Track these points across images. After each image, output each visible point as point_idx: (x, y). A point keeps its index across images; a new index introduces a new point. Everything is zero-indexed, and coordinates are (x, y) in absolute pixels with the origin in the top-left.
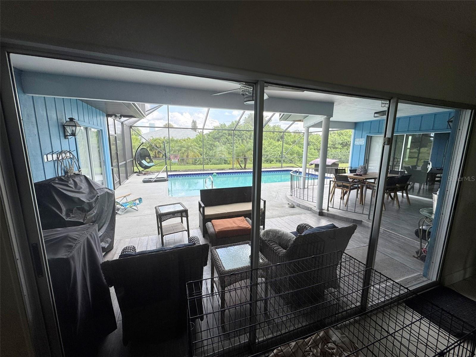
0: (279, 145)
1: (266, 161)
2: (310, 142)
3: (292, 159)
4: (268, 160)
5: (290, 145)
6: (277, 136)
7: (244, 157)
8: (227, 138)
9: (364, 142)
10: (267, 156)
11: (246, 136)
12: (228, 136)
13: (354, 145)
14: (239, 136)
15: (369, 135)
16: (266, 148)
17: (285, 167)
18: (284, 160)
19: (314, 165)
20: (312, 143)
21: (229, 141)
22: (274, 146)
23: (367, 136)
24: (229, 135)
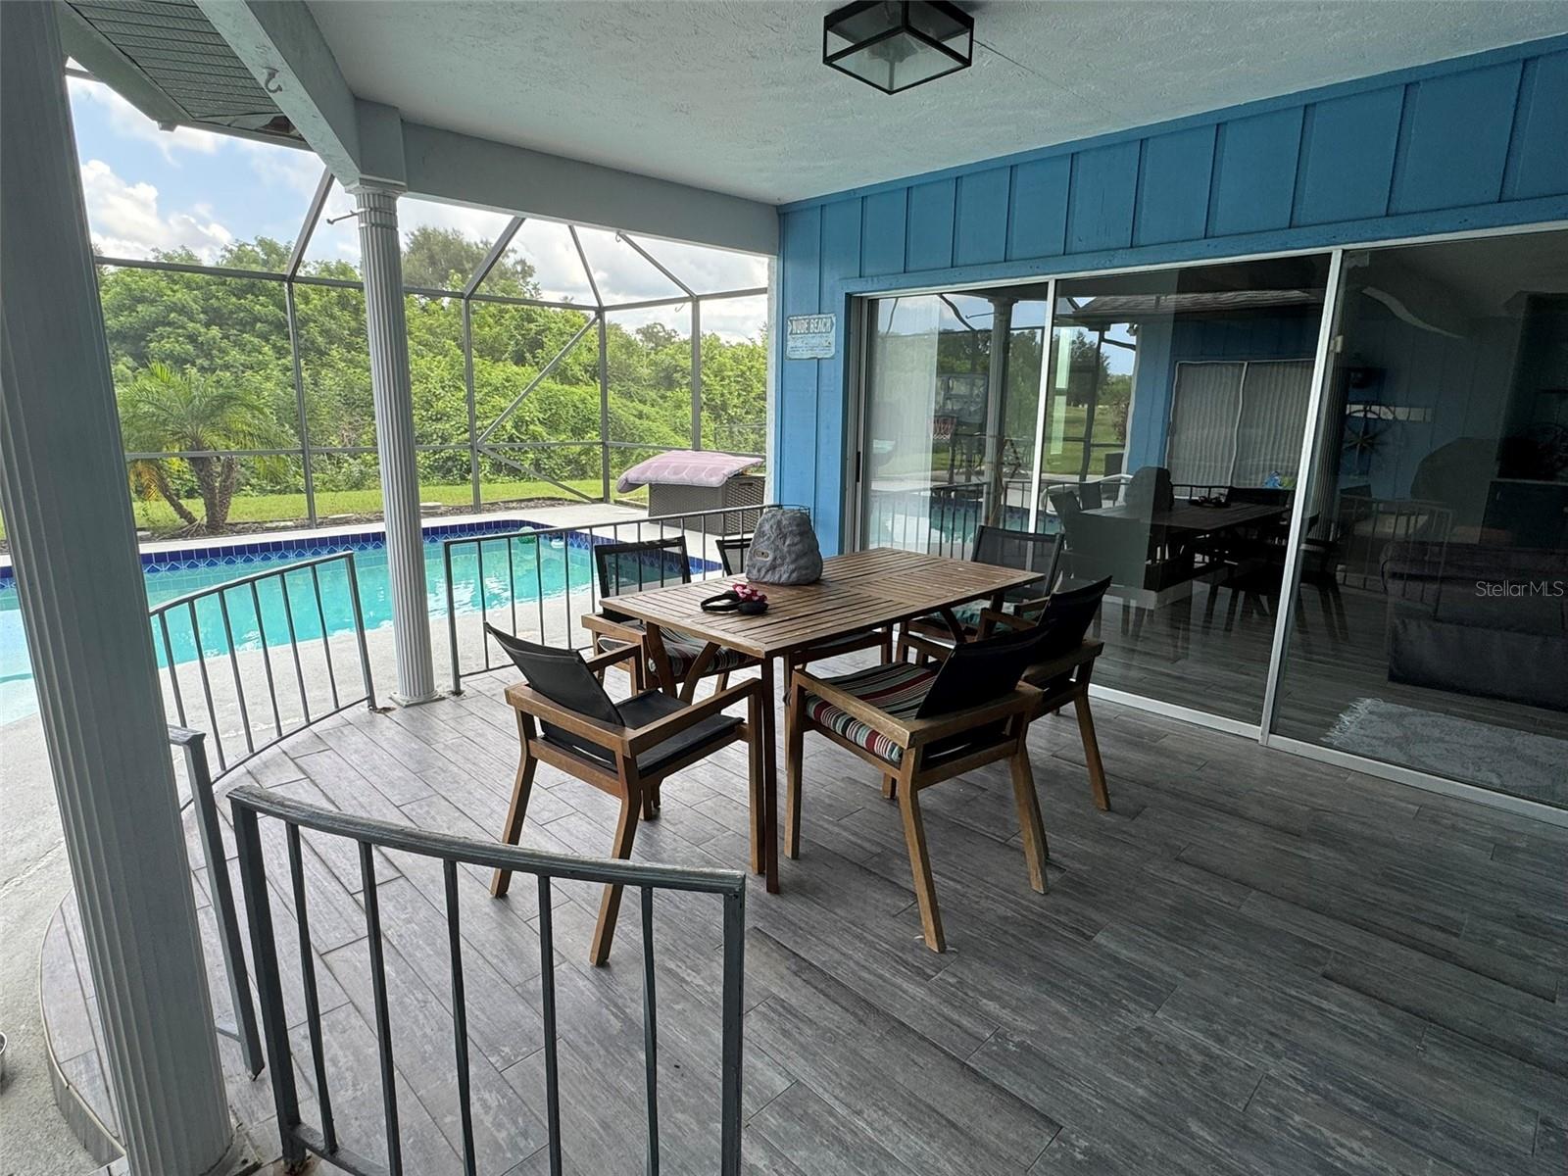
0: (508, 381)
1: (438, 469)
2: (677, 371)
3: (580, 454)
4: (450, 463)
5: (577, 381)
6: (512, 337)
7: (192, 448)
8: (192, 339)
9: (832, 337)
10: (445, 439)
11: (325, 332)
12: (207, 326)
13: (785, 361)
14: (280, 326)
15: (856, 287)
16: (438, 398)
17: (493, 506)
18: (538, 460)
19: (646, 488)
20: (683, 377)
21: (209, 356)
22: (483, 386)
23: (849, 296)
24: (215, 317)
